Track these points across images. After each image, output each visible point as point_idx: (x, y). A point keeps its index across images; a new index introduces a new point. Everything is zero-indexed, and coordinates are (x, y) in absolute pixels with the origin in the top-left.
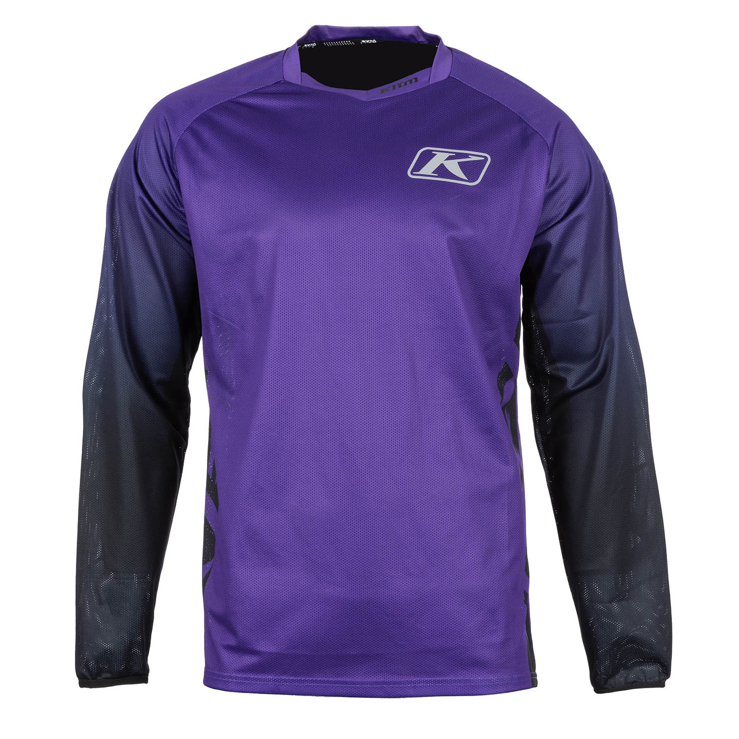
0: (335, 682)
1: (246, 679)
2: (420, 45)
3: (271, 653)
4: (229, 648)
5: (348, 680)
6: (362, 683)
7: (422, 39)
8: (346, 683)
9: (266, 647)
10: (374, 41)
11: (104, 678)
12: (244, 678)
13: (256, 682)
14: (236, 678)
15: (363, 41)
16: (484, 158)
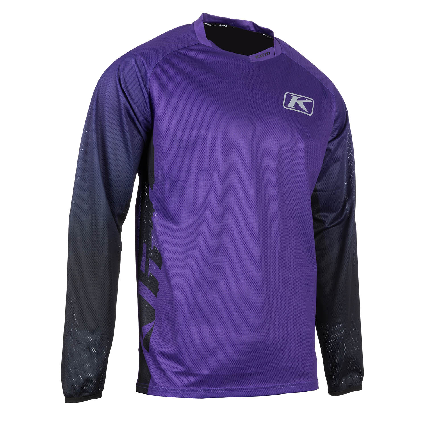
0: (237, 389)
1: (188, 391)
2: (251, 32)
3: (204, 375)
4: (177, 373)
5: (244, 387)
6: (250, 389)
7: (252, 29)
8: (242, 389)
9: (203, 371)
10: (226, 26)
11: (83, 396)
12: (187, 390)
13: (194, 392)
14: (182, 390)
15: (221, 25)
16: (312, 101)
